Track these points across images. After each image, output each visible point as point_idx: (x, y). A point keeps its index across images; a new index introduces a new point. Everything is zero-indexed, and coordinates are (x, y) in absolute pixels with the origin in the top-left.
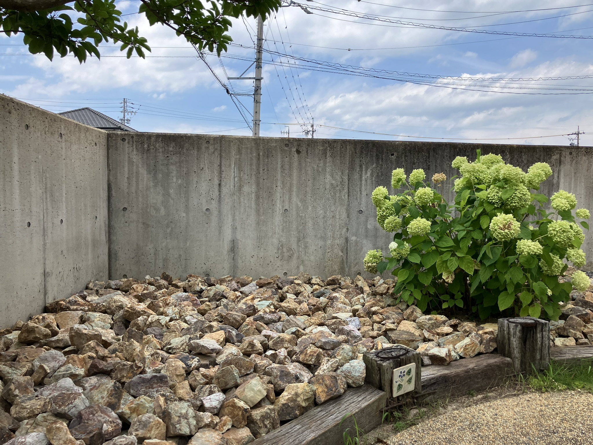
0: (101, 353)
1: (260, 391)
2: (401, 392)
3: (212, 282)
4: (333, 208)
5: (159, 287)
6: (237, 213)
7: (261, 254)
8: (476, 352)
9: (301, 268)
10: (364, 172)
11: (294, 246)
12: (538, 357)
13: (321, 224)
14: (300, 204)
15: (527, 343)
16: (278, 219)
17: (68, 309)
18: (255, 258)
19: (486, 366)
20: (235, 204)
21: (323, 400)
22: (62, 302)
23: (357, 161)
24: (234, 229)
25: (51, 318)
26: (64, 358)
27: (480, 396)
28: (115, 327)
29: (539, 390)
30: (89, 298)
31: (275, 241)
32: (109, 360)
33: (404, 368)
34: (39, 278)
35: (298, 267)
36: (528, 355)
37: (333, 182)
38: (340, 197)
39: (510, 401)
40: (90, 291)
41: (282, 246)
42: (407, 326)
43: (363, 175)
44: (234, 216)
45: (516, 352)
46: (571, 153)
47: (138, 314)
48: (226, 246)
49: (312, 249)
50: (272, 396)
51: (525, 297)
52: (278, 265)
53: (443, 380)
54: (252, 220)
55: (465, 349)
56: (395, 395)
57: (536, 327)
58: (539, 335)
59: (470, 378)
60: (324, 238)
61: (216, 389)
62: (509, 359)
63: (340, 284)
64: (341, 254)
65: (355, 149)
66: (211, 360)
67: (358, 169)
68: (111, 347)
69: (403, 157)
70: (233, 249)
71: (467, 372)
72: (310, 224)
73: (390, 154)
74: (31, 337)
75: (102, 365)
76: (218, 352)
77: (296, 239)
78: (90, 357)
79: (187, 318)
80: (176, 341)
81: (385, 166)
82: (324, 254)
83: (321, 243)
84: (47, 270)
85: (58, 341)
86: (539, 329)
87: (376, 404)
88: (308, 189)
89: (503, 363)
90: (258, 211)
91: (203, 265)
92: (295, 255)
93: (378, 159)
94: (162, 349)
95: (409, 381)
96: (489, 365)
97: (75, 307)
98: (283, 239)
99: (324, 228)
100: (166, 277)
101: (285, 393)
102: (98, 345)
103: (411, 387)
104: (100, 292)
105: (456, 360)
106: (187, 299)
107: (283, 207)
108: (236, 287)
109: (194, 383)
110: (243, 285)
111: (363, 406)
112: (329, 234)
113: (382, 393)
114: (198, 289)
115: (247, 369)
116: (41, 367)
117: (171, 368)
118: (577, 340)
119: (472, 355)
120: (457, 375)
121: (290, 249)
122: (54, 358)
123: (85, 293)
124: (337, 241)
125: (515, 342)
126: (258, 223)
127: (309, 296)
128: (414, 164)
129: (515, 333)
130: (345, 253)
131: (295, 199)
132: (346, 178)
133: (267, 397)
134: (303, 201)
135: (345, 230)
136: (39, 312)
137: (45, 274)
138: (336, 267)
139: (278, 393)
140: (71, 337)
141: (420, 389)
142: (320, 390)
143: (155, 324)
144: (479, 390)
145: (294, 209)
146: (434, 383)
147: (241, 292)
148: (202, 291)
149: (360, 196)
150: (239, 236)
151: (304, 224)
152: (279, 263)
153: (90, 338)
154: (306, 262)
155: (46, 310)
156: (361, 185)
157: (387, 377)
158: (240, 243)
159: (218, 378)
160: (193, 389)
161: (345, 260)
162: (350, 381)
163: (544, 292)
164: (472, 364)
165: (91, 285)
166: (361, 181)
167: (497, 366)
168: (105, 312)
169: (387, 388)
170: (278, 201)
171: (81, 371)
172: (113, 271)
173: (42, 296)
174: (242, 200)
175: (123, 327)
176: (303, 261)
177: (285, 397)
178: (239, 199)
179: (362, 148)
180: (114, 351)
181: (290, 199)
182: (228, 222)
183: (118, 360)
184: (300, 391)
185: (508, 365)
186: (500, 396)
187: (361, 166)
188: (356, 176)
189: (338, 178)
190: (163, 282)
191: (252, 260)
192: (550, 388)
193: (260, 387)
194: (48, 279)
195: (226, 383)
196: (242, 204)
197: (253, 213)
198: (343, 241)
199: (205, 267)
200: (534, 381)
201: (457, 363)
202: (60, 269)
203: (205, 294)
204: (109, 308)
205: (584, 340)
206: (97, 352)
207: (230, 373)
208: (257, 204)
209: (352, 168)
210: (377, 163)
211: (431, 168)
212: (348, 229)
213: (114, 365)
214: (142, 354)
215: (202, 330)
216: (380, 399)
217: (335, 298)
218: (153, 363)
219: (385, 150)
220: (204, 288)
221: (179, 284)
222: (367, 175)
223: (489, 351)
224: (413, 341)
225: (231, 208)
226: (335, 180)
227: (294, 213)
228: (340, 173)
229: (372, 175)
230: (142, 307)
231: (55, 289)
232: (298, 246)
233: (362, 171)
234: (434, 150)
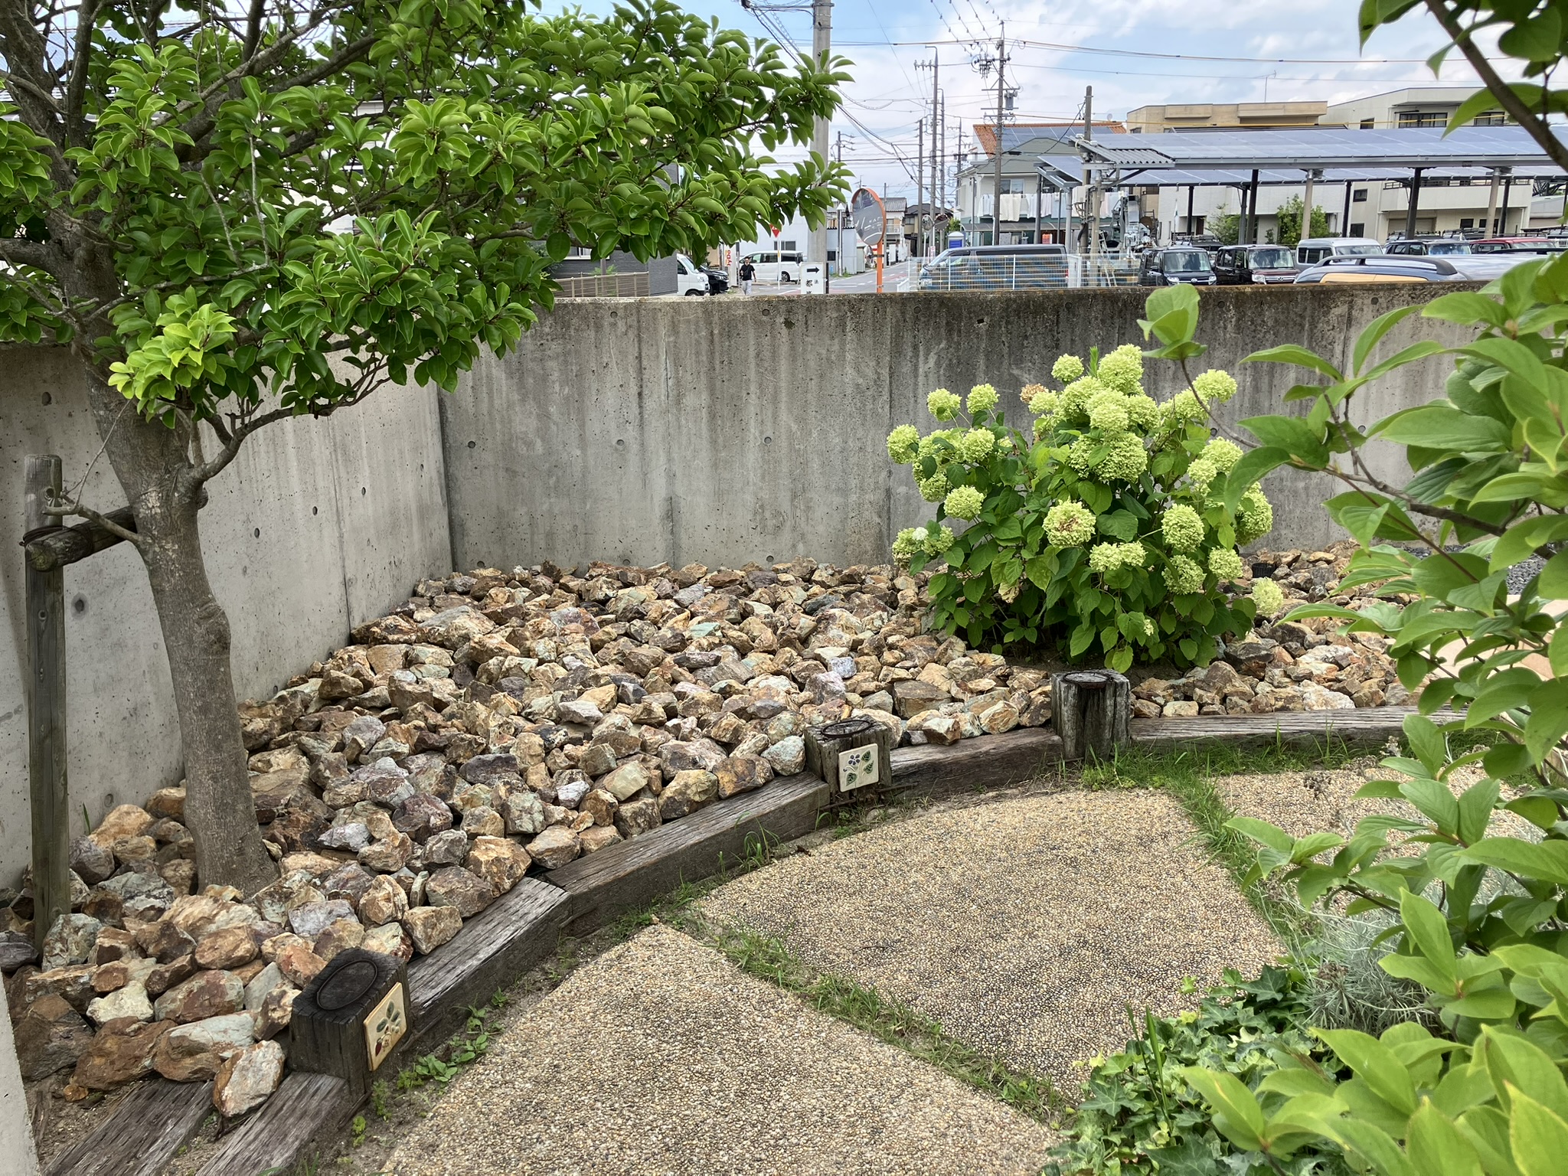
0: (431, 721)
1: (635, 780)
2: (852, 786)
3: (630, 580)
4: (860, 433)
5: (537, 591)
6: (675, 448)
7: (724, 524)
8: (1011, 724)
9: (801, 547)
10: (921, 358)
11: (786, 506)
12: (1107, 735)
13: (837, 463)
14: (794, 427)
15: (1088, 714)
16: (752, 456)
17: (384, 641)
18: (712, 529)
19: (1011, 749)
20: (671, 431)
21: (728, 793)
22: (375, 629)
23: (908, 337)
24: (671, 477)
25: (360, 652)
26: (382, 728)
27: (991, 794)
28: (456, 674)
29: (1089, 787)
30: (417, 616)
31: (749, 498)
32: (443, 731)
33: (860, 751)
34: (337, 591)
35: (794, 546)
36: (1088, 732)
37: (861, 381)
38: (874, 412)
39: (1033, 802)
40: (418, 600)
41: (762, 507)
42: (934, 674)
43: (921, 364)
44: (669, 452)
45: (1068, 729)
46: (1375, 301)
47: (491, 653)
48: (658, 509)
49: (819, 512)
50: (656, 785)
51: (1108, 639)
52: (755, 542)
53: (931, 769)
54: (703, 459)
55: (992, 719)
56: (844, 788)
57: (1104, 690)
58: (1109, 702)
59: (979, 766)
60: (844, 491)
61: (579, 776)
62: (1056, 738)
63: (863, 582)
64: (878, 520)
65: (903, 313)
66: (587, 731)
67: (910, 354)
68: (447, 710)
69: (1003, 324)
70: (671, 514)
71: (974, 757)
72: (815, 464)
73: (975, 320)
74: (336, 692)
75: (433, 739)
76: (598, 721)
77: (789, 494)
78: (416, 728)
79: (566, 660)
80: (540, 702)
81: (964, 345)
82: (844, 521)
83: (837, 500)
84: (348, 576)
85: (373, 698)
86: (1109, 692)
87: (809, 800)
88: (809, 396)
89: (1043, 744)
90: (714, 442)
91: (618, 544)
92: (788, 524)
93: (950, 331)
94: (519, 714)
95: (869, 769)
96: (1018, 748)
97: (396, 637)
98: (765, 495)
99: (844, 471)
100: (549, 571)
101: (673, 783)
102: (427, 708)
103: (873, 778)
104: (437, 602)
105: (972, 737)
106: (575, 618)
107: (762, 433)
108: (670, 591)
109: (553, 767)
110: (684, 585)
111: (785, 802)
112: (853, 483)
113: (822, 785)
114: (600, 596)
115: (630, 748)
116: (354, 740)
117: (523, 746)
118: (1201, 706)
119: (1003, 729)
120: (956, 762)
121: (777, 514)
122: (369, 728)
123: (412, 606)
124: (869, 497)
125: (1066, 712)
126: (715, 466)
127: (793, 611)
128: (1026, 337)
129: (1066, 699)
130: (884, 514)
131: (784, 416)
132: (885, 373)
133: (648, 785)
134: (801, 420)
135: (884, 474)
136: (343, 643)
137: (346, 584)
138: (868, 546)
139: (666, 781)
140: (391, 693)
141: (887, 781)
142: (726, 779)
143: (515, 671)
144: (991, 786)
145: (784, 437)
146: (914, 773)
147: (676, 601)
148: (607, 599)
149: (915, 408)
150: (680, 490)
151: (805, 464)
152: (757, 539)
153: (416, 698)
154: (809, 537)
155: (352, 640)
156: (916, 384)
157: (829, 763)
158: (683, 503)
159: (586, 761)
160: (551, 773)
161: (885, 533)
162: (778, 768)
163: (1138, 629)
164: (987, 746)
165: (421, 589)
166: (916, 376)
167: (1032, 749)
168: (441, 645)
169: (830, 778)
170: (752, 422)
171: (405, 749)
172: (459, 554)
173: (345, 618)
174: (683, 422)
175: (469, 673)
176: (803, 535)
177: (673, 786)
178: (678, 420)
179: (917, 310)
180: (452, 716)
181: (775, 417)
182: (659, 463)
183: (454, 731)
184: (691, 781)
185: (1053, 747)
186: (1024, 795)
187: (915, 348)
188: (906, 368)
189: (870, 373)
190: (543, 581)
191: (706, 534)
192: (1108, 784)
193: (636, 775)
194: (351, 590)
195: (596, 768)
196: (685, 430)
197: (705, 444)
198: (879, 496)
199: (620, 547)
200: (1087, 774)
201: (969, 742)
202: (368, 570)
203: (611, 606)
204: (448, 640)
205: (1217, 707)
206: (426, 719)
207: (601, 753)
208: (713, 429)
209: (897, 352)
210: (949, 339)
211: (1062, 344)
212: (890, 472)
213: (449, 739)
214: (487, 724)
215: (583, 683)
216: (815, 794)
217: (832, 617)
218: (501, 737)
219: (965, 313)
220: (610, 593)
221: (571, 584)
222: (928, 364)
223: (1036, 723)
224: (931, 700)
225: (664, 439)
226: (864, 377)
227: (784, 444)
228: (873, 364)
229: (938, 364)
230: (497, 640)
231: (364, 603)
232: (794, 507)
233: (917, 356)
234: (1068, 309)
